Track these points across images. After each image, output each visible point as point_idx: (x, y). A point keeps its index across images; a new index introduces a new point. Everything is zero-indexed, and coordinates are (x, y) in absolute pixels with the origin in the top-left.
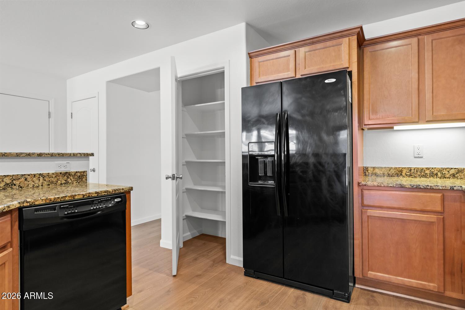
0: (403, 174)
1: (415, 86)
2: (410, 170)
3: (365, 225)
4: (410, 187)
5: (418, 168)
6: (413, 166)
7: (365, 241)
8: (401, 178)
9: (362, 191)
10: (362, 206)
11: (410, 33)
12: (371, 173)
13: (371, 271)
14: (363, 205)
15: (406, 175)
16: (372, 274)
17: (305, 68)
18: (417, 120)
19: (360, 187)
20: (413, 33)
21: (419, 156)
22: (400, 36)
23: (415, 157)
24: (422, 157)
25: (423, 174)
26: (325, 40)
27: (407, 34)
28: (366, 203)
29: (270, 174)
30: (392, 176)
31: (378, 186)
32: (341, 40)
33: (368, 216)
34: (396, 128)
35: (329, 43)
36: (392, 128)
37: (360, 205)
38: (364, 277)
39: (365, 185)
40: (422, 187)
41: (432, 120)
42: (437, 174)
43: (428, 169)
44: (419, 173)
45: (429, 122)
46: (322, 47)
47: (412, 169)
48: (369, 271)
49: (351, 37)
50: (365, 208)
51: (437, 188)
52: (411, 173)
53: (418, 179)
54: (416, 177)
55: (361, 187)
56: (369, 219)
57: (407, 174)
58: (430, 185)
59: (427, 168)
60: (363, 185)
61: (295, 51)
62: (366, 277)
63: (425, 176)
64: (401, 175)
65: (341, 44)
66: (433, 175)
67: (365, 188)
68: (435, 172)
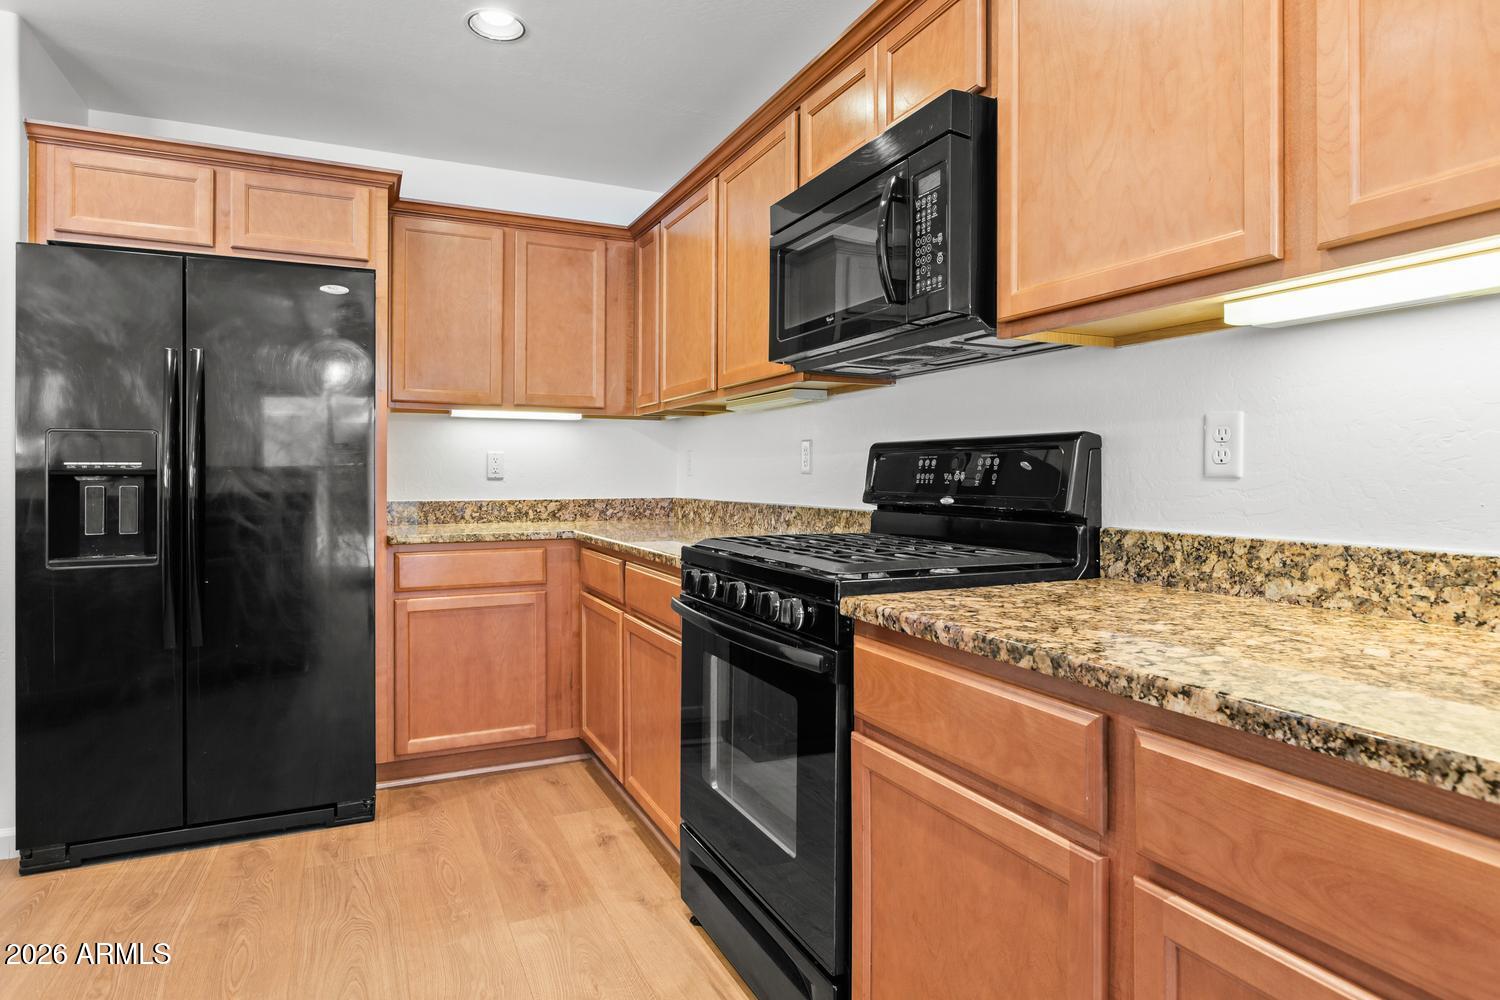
0: (467, 516)
1: (497, 329)
2: (480, 508)
3: (402, 635)
4: (492, 539)
5: (495, 502)
6: (485, 498)
7: (402, 672)
8: (462, 525)
9: (395, 557)
10: (395, 591)
11: (490, 216)
12: (399, 518)
13: (414, 738)
14: (397, 589)
15: (473, 518)
16: (415, 744)
17: (247, 231)
18: (499, 401)
19: (390, 549)
20: (495, 217)
21: (497, 476)
22: (471, 215)
23: (489, 479)
24: (501, 479)
25: (503, 513)
26: (306, 174)
27: (484, 216)
28: (404, 583)
29: (130, 529)
30: (443, 522)
31: (431, 542)
32: (349, 187)
33: (409, 613)
34: (455, 413)
35: (318, 185)
36: (448, 412)
37: (392, 590)
38: (399, 756)
39: (404, 543)
40: (513, 538)
41: (524, 403)
42: (527, 514)
43: (512, 503)
44: (496, 513)
45: (519, 406)
46: (299, 189)
47: (484, 504)
48: (409, 739)
49: (374, 189)
50: (401, 596)
51: (537, 537)
52: (483, 512)
53: (495, 525)
54: (490, 521)
55: (393, 550)
56: (411, 620)
57: (474, 515)
58: (525, 533)
59: (510, 502)
60: (398, 544)
61: (215, 173)
62: (404, 755)
63: (506, 519)
64: (463, 518)
65: (351, 199)
66: (521, 515)
67: (402, 548)
68: (525, 509)
